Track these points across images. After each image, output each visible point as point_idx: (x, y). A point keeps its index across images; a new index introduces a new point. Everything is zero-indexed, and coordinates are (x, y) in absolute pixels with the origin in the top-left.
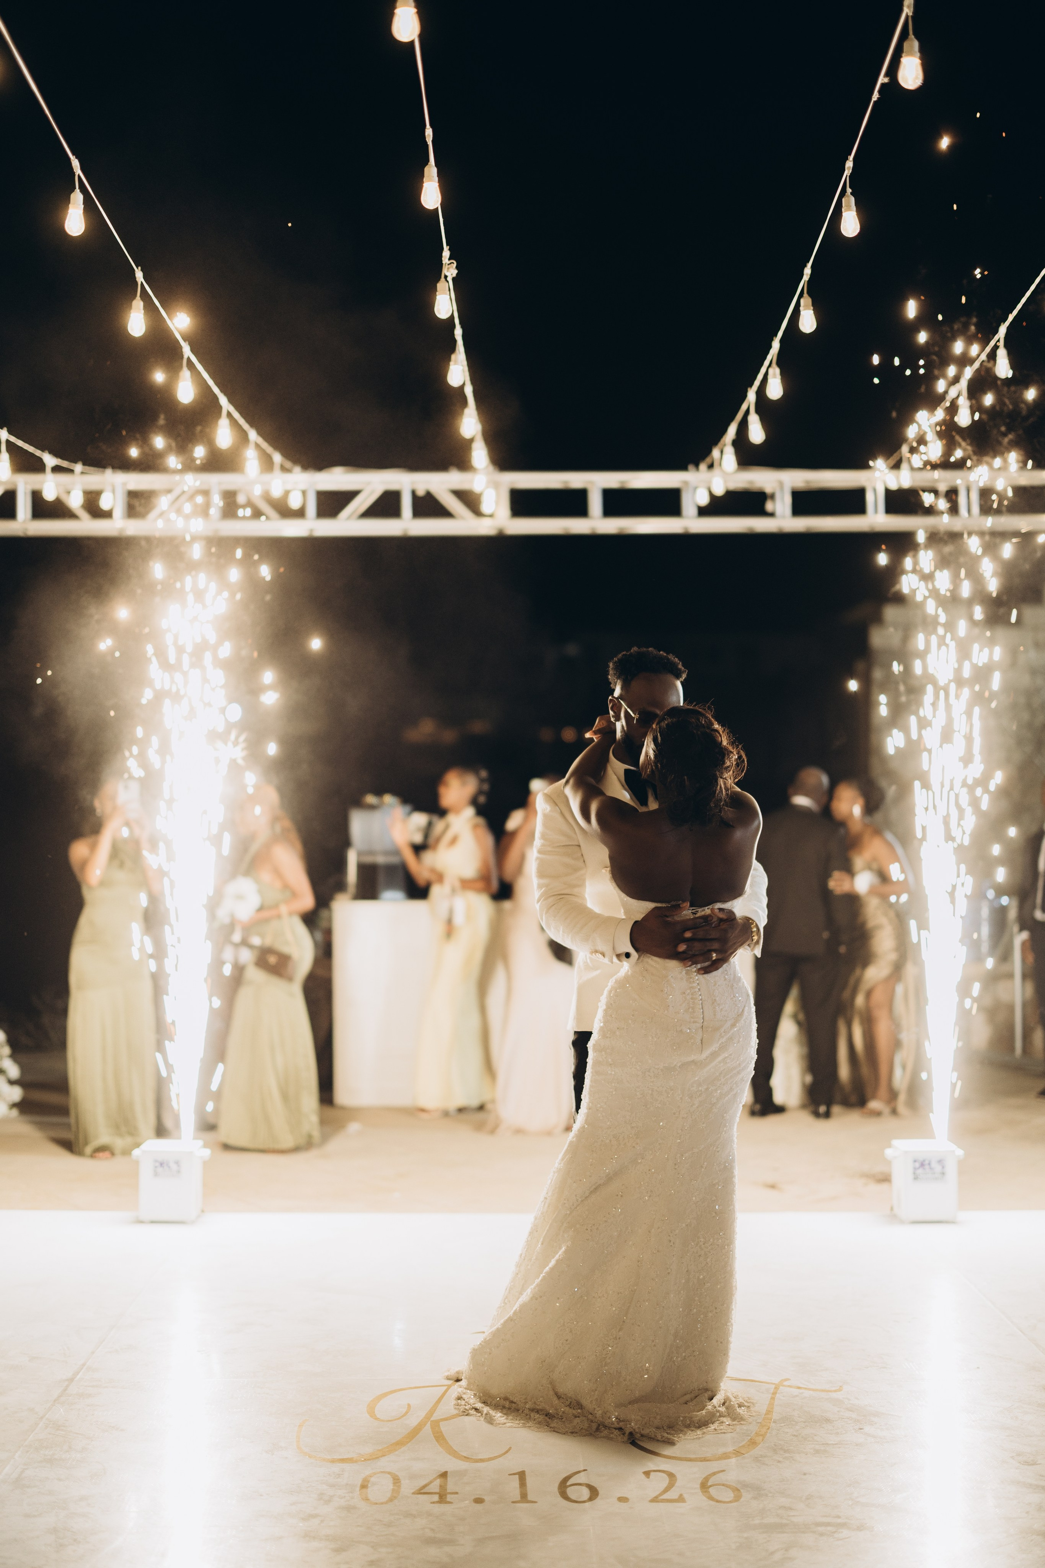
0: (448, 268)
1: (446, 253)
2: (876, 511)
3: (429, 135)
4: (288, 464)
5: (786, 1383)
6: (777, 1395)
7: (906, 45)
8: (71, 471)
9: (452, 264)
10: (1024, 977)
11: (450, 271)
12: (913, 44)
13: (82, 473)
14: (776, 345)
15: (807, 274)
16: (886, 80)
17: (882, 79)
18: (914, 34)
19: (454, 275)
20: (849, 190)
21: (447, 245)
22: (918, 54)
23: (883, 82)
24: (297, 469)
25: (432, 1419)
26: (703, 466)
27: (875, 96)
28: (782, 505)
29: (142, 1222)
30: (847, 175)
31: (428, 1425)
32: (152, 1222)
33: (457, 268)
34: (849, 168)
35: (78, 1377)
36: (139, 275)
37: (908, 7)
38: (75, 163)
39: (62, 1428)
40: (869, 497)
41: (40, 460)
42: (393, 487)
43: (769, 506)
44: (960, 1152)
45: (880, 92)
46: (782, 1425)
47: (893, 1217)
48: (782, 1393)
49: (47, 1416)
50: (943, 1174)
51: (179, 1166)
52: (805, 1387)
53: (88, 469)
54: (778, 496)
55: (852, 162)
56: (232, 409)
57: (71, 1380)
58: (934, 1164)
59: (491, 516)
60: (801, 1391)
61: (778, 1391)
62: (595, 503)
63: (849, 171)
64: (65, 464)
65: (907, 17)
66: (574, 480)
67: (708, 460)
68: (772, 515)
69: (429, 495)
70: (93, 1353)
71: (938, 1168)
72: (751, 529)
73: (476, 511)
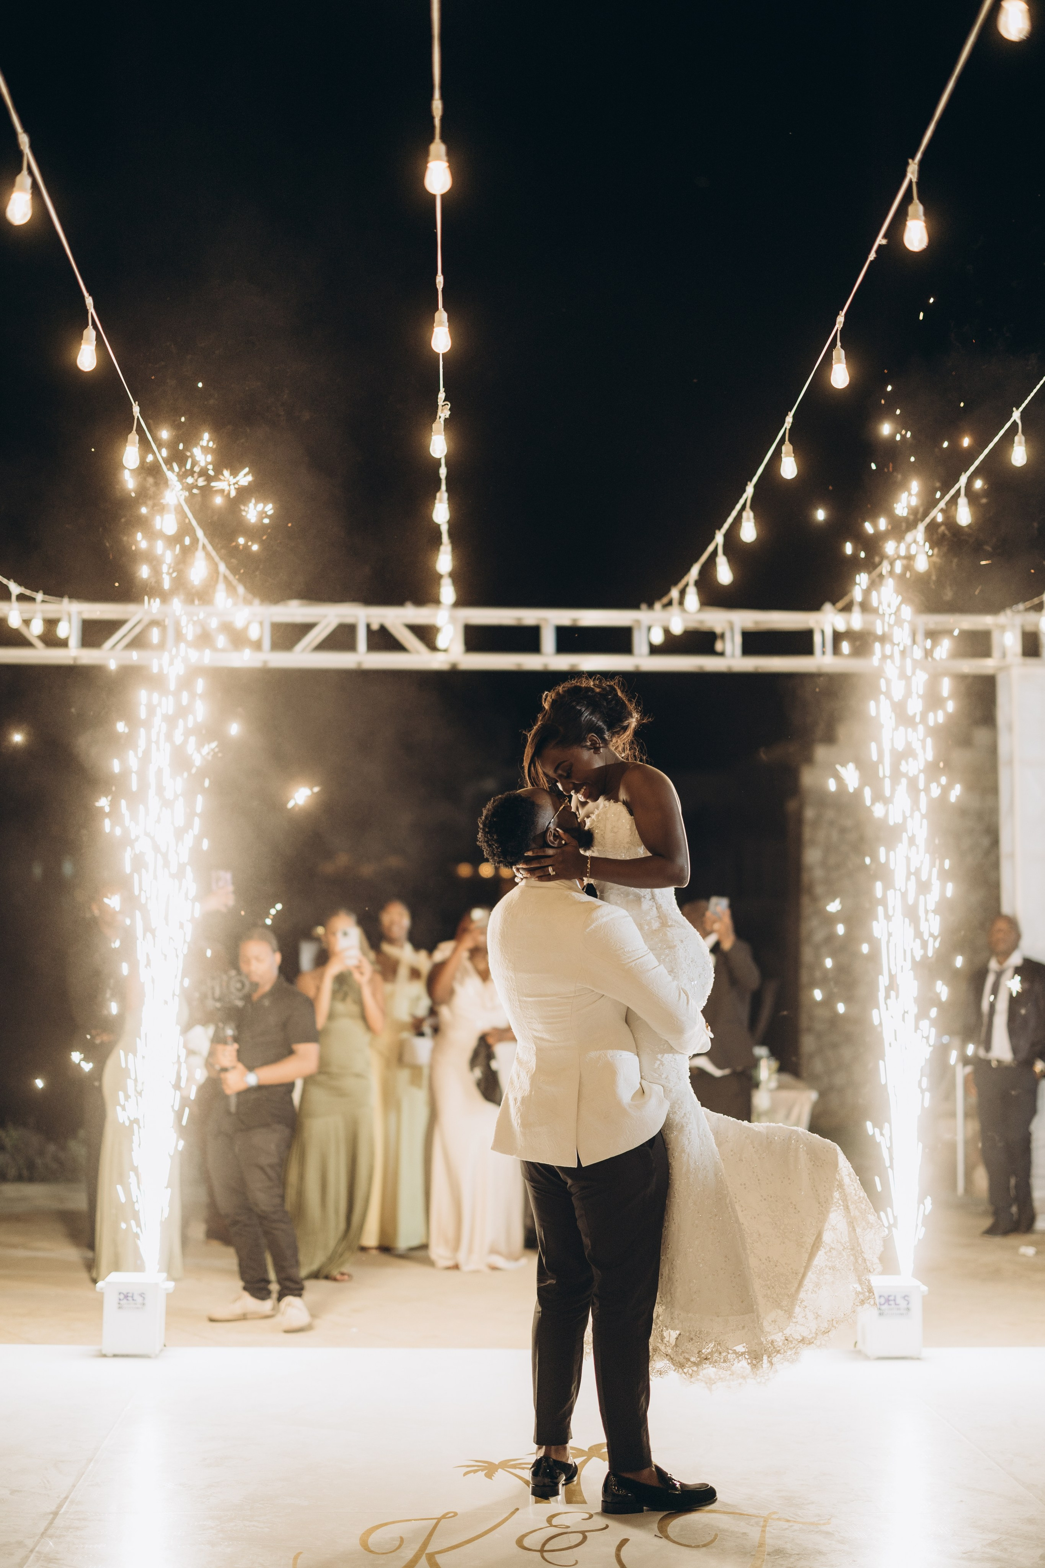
0: (442, 410)
1: (442, 395)
2: (824, 653)
3: (440, 282)
4: (250, 596)
5: (774, 1516)
6: (767, 1528)
7: (911, 209)
8: (32, 599)
9: (447, 405)
10: (966, 1115)
11: (444, 412)
12: (917, 208)
13: (43, 601)
14: (750, 490)
15: (788, 423)
16: (884, 242)
17: (880, 240)
18: (920, 199)
19: (447, 416)
20: (839, 344)
21: (443, 387)
22: (923, 218)
23: (881, 243)
24: (257, 601)
25: (427, 1551)
26: (658, 606)
27: (872, 256)
28: (732, 645)
29: (105, 1356)
30: (837, 330)
31: (424, 1557)
32: (115, 1356)
33: (450, 409)
34: (840, 322)
35: (63, 1510)
36: (136, 409)
37: (913, 173)
38: (89, 301)
39: (54, 1561)
40: (817, 639)
41: (6, 588)
42: (349, 620)
43: (719, 646)
44: (924, 1288)
45: (877, 252)
46: (776, 1557)
47: (858, 1353)
48: (772, 1526)
49: (37, 1549)
50: (908, 1309)
51: (144, 1298)
52: (794, 1520)
53: (47, 598)
54: (728, 636)
55: (843, 318)
56: (206, 542)
57: (55, 1514)
58: (899, 1301)
59: (445, 651)
60: (790, 1524)
61: (768, 1524)
62: (548, 640)
63: (840, 326)
64: (28, 592)
65: (911, 182)
66: (528, 616)
67: (665, 600)
68: (722, 654)
69: (383, 629)
70: (74, 1486)
71: (903, 1304)
72: (701, 667)
73: (432, 647)
